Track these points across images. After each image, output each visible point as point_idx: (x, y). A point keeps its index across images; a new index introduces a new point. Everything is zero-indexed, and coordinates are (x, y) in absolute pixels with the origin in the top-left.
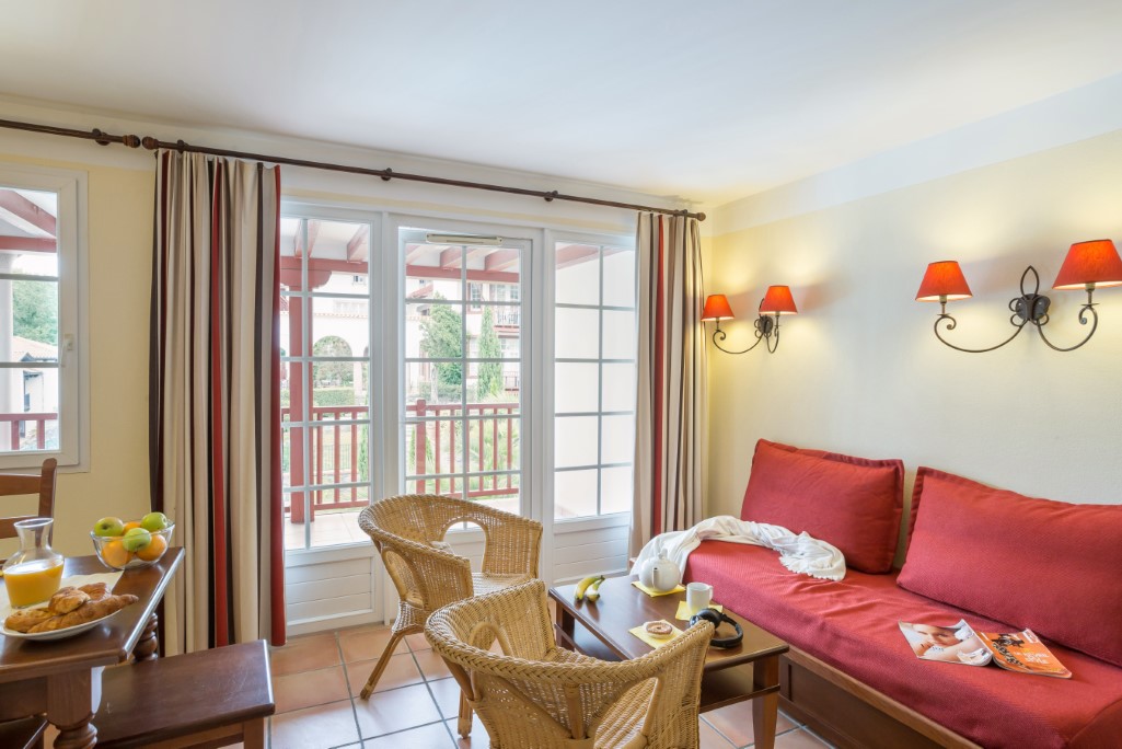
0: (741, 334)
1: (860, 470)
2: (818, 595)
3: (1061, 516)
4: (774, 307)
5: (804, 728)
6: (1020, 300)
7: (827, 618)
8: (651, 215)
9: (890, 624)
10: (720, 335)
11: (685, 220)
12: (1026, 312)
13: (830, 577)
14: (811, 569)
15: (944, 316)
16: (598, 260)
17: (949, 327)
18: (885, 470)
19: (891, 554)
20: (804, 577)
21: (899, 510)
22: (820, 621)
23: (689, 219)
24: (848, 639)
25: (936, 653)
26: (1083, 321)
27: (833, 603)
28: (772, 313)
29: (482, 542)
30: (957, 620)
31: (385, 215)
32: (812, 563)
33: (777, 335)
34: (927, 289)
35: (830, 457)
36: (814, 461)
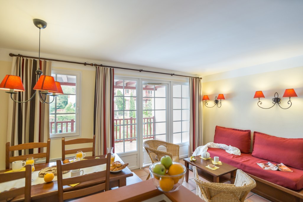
0: (211, 103)
1: (241, 132)
2: (238, 158)
3: (286, 141)
6: (274, 99)
7: (243, 163)
8: (192, 78)
9: (255, 164)
10: (207, 104)
12: (276, 101)
13: (238, 154)
15: (259, 102)
16: (181, 88)
17: (261, 104)
18: (247, 132)
19: (249, 149)
20: (233, 155)
21: (250, 140)
22: (241, 164)
23: (199, 79)
24: (248, 167)
25: (266, 169)
26: (289, 104)
27: (241, 160)
28: (219, 100)
29: (166, 149)
31: (140, 79)
32: (233, 152)
33: (221, 104)
34: (256, 96)
35: (234, 129)
36: (230, 130)
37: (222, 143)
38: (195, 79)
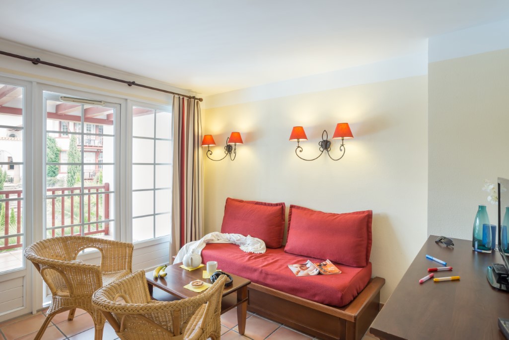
0: (218, 152)
1: (269, 208)
2: (257, 260)
3: (336, 218)
4: (233, 141)
5: (255, 315)
6: (322, 142)
7: (263, 268)
8: (179, 97)
9: (285, 266)
10: (210, 152)
11: (195, 101)
12: (324, 146)
13: (261, 252)
14: (253, 250)
15: (299, 147)
16: (154, 115)
17: (300, 151)
18: (278, 207)
19: (281, 240)
20: (251, 253)
21: (283, 222)
22: (260, 270)
23: (196, 101)
24: (271, 275)
25: (302, 274)
26: (341, 150)
27: (263, 262)
28: (232, 144)
29: (100, 257)
30: (306, 260)
31: (34, 84)
32: (253, 247)
33: (235, 153)
34: (292, 137)
35: (257, 203)
36: (251, 205)
37: (235, 233)
38: (186, 99)
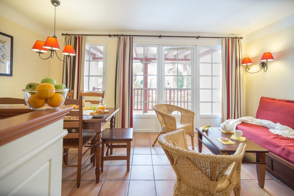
0: (255, 68)
2: (282, 140)
4: (266, 59)
8: (226, 39)
10: (248, 68)
13: (289, 137)
14: (280, 133)
16: (211, 54)
20: (277, 135)
22: (283, 147)
23: (237, 39)
33: (267, 67)
35: (288, 101)
37: (266, 120)
38: (230, 39)
